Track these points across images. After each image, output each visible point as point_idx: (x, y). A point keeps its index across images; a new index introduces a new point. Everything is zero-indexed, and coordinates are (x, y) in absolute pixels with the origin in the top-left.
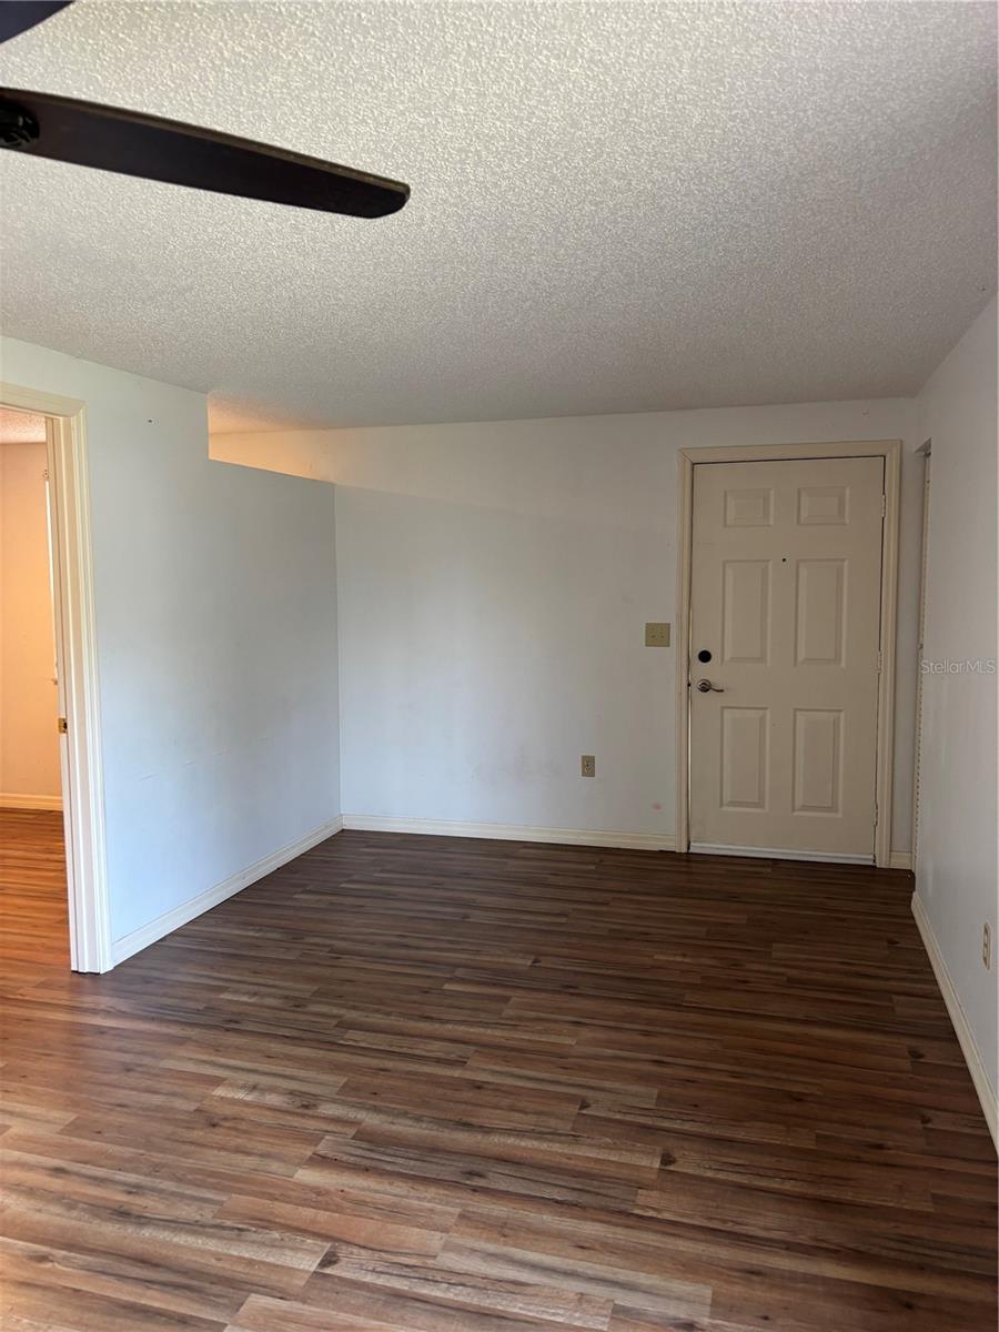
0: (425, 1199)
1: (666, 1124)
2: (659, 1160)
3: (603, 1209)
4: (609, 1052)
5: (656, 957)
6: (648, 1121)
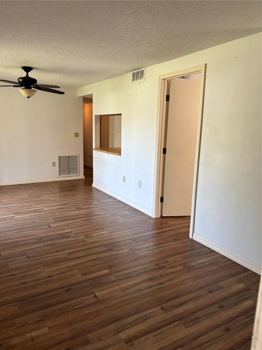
0: (44, 235)
1: (3, 261)
2: (1, 254)
3: (9, 244)
4: (32, 272)
5: (46, 329)
6: (8, 260)
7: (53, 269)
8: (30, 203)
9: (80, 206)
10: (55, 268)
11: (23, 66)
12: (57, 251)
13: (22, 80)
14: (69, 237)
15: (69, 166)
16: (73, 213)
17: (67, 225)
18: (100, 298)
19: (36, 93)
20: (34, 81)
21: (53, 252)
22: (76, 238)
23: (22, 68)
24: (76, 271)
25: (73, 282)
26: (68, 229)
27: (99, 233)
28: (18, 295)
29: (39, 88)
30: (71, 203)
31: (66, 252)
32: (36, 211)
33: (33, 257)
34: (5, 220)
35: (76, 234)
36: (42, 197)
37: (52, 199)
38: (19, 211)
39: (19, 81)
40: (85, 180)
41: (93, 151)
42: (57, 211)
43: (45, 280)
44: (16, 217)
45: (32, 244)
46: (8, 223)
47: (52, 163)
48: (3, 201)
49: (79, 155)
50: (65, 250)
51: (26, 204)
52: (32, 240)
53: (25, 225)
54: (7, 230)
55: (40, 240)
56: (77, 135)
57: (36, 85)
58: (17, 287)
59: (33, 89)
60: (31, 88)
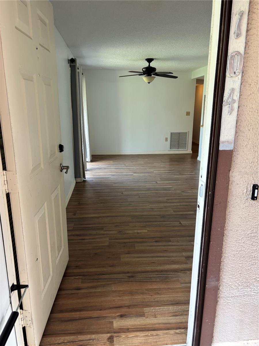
7: (154, 205)
8: (145, 167)
9: (182, 172)
10: (156, 205)
11: (147, 58)
12: (159, 197)
13: (145, 69)
14: (170, 190)
15: (179, 141)
16: (175, 176)
17: (169, 183)
18: (183, 225)
19: (155, 79)
20: (154, 69)
21: (156, 197)
22: (175, 192)
23: (146, 60)
24: (170, 209)
25: (167, 214)
26: (170, 185)
27: (194, 191)
28: (132, 214)
29: (157, 74)
30: (176, 170)
31: (166, 198)
32: (148, 173)
33: (142, 197)
34: (127, 176)
35: (175, 189)
36: (155, 164)
37: (162, 166)
38: (136, 171)
39: (143, 71)
40: (192, 155)
41: (201, 127)
42: (164, 174)
43: (149, 210)
44: (134, 175)
45: (144, 191)
46: (128, 177)
47: (165, 138)
48: (126, 164)
49: (189, 132)
50: (165, 197)
51: (142, 168)
52: (143, 189)
53: (140, 180)
54: (128, 181)
55: (149, 189)
56: (188, 114)
57: (155, 73)
58: (131, 210)
59: (152, 76)
60: (151, 75)
